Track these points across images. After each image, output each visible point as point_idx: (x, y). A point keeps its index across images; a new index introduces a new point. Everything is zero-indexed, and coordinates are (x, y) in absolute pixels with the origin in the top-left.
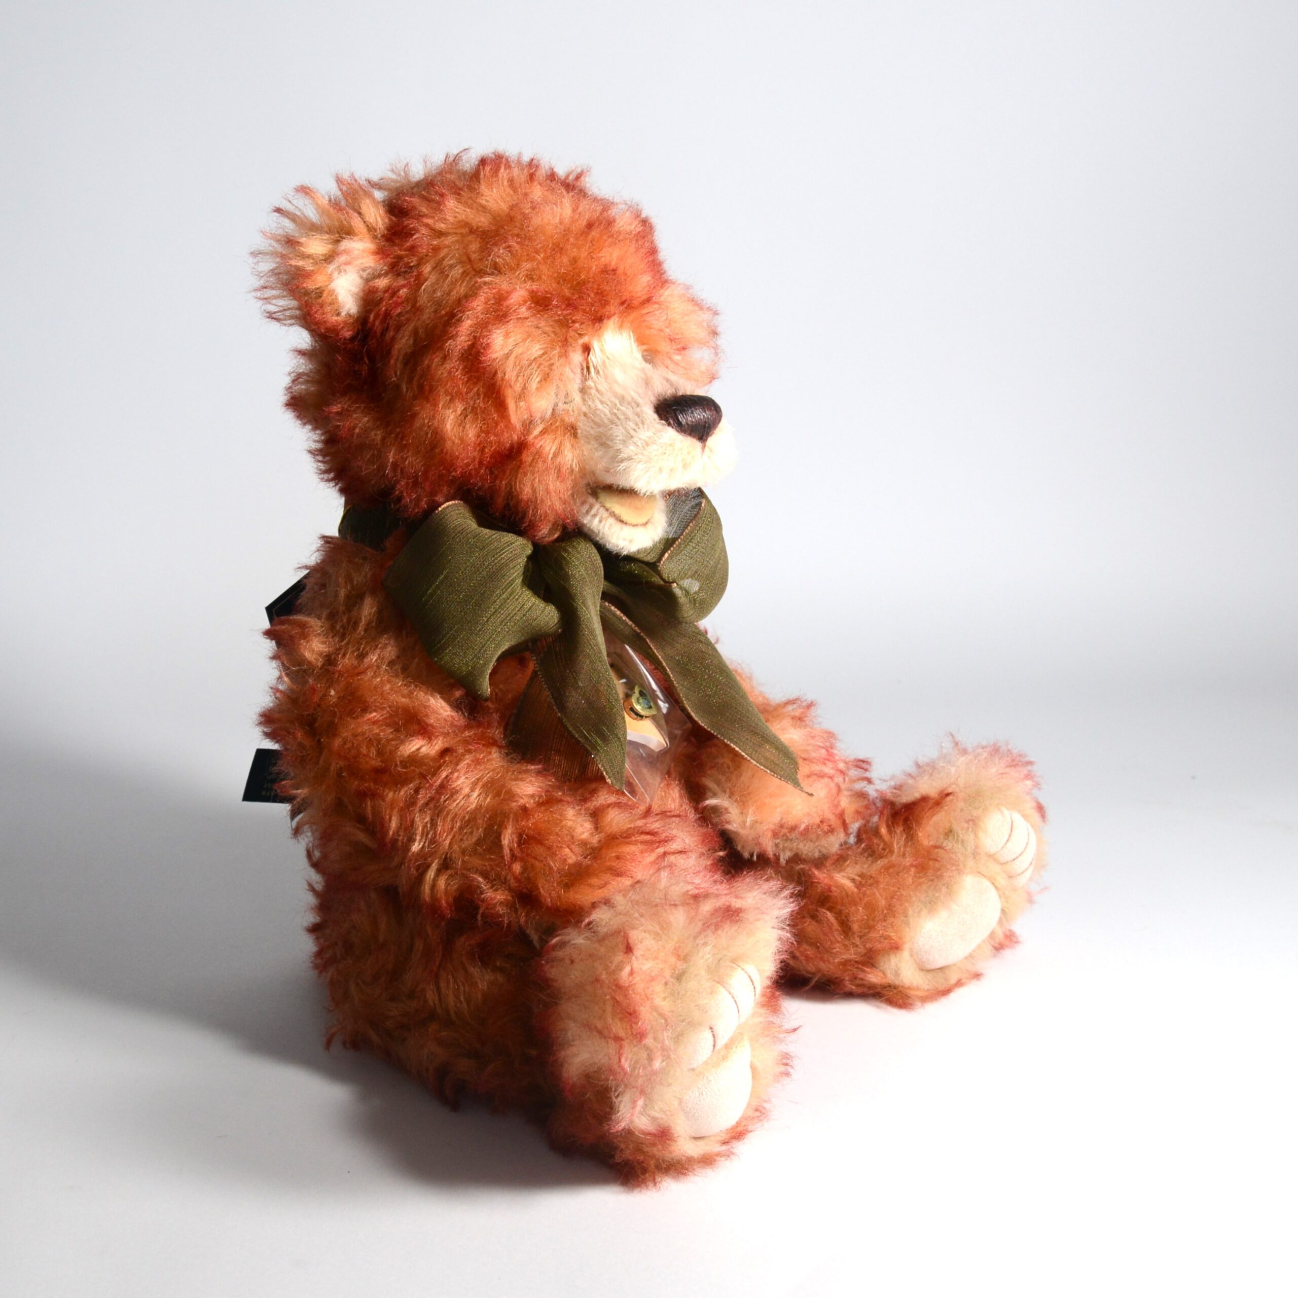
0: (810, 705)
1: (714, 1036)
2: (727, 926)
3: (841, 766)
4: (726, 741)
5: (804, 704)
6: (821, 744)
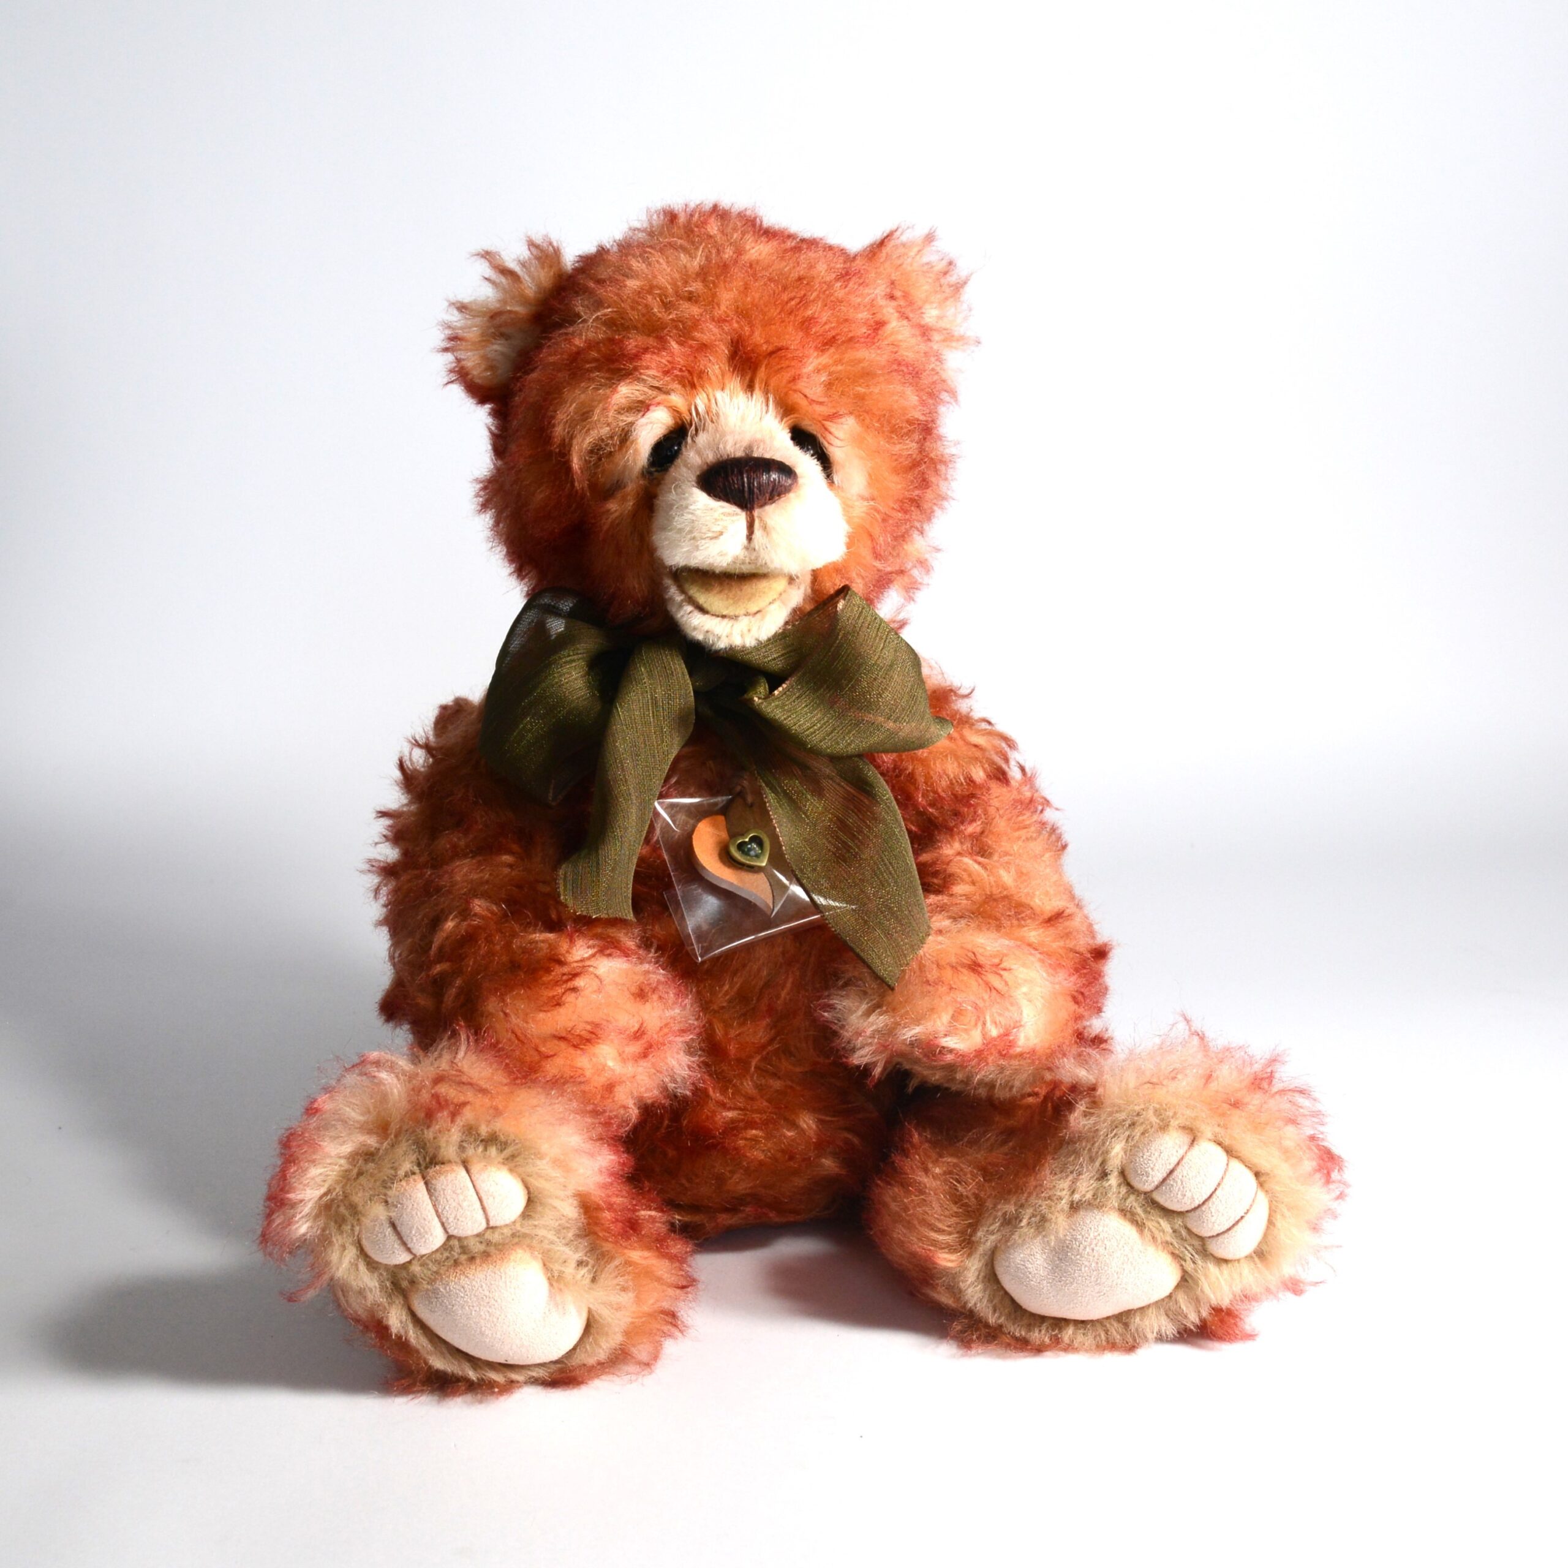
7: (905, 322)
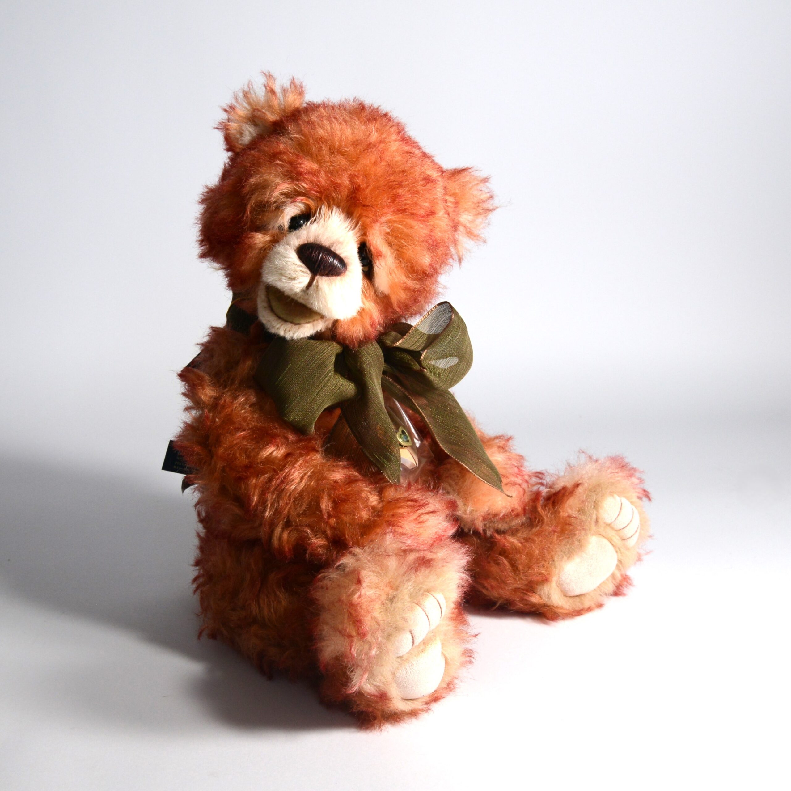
0: (509, 439)
1: (413, 637)
2: (423, 569)
3: (526, 477)
4: (460, 462)
5: (506, 438)
6: (516, 465)
7: (446, 216)
